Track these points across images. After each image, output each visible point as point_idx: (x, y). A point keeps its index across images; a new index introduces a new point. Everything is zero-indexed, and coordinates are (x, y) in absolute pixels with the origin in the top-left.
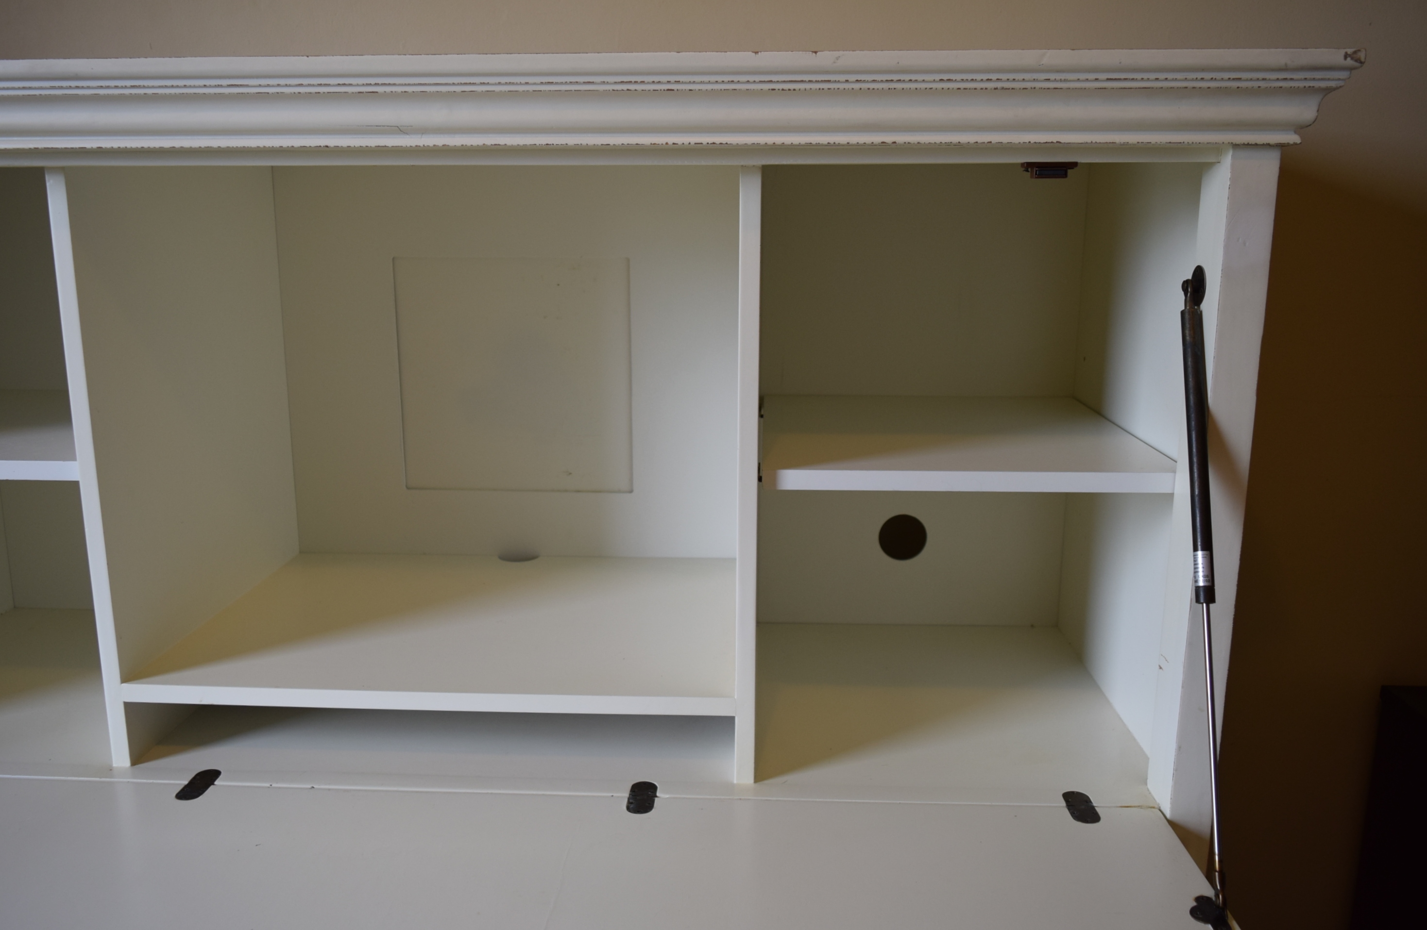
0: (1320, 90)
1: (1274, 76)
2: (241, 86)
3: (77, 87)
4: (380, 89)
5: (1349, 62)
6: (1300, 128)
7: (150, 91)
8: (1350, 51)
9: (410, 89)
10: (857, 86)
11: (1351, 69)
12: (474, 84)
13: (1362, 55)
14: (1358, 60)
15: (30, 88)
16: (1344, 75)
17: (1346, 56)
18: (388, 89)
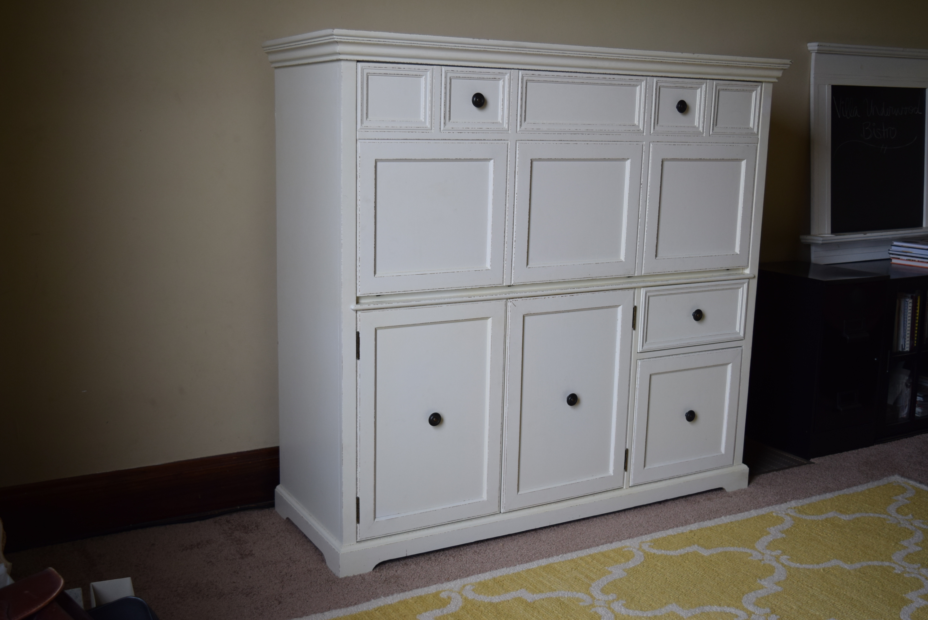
0: (782, 69)
1: (777, 65)
2: (565, 53)
3: (523, 50)
4: (597, 57)
5: (791, 63)
6: (778, 78)
7: (540, 53)
8: (791, 60)
9: (604, 57)
10: (699, 63)
11: (790, 65)
12: (620, 57)
13: (793, 61)
14: (792, 63)
15: (510, 50)
16: (789, 66)
17: (790, 62)
18: (600, 57)
